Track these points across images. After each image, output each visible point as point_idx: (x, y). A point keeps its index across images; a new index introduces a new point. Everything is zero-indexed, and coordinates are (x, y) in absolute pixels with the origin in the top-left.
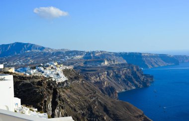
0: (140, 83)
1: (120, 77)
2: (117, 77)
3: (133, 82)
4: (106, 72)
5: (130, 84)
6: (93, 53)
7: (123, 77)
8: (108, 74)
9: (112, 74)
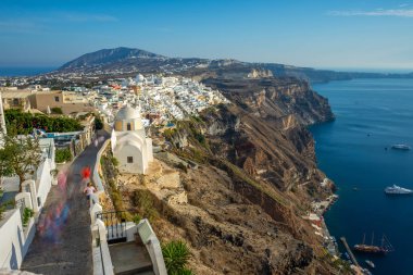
0: (321, 113)
1: (289, 101)
2: (283, 99)
3: (310, 111)
4: (264, 92)
5: (306, 114)
6: (221, 61)
7: (294, 100)
8: (268, 95)
9: (274, 95)
